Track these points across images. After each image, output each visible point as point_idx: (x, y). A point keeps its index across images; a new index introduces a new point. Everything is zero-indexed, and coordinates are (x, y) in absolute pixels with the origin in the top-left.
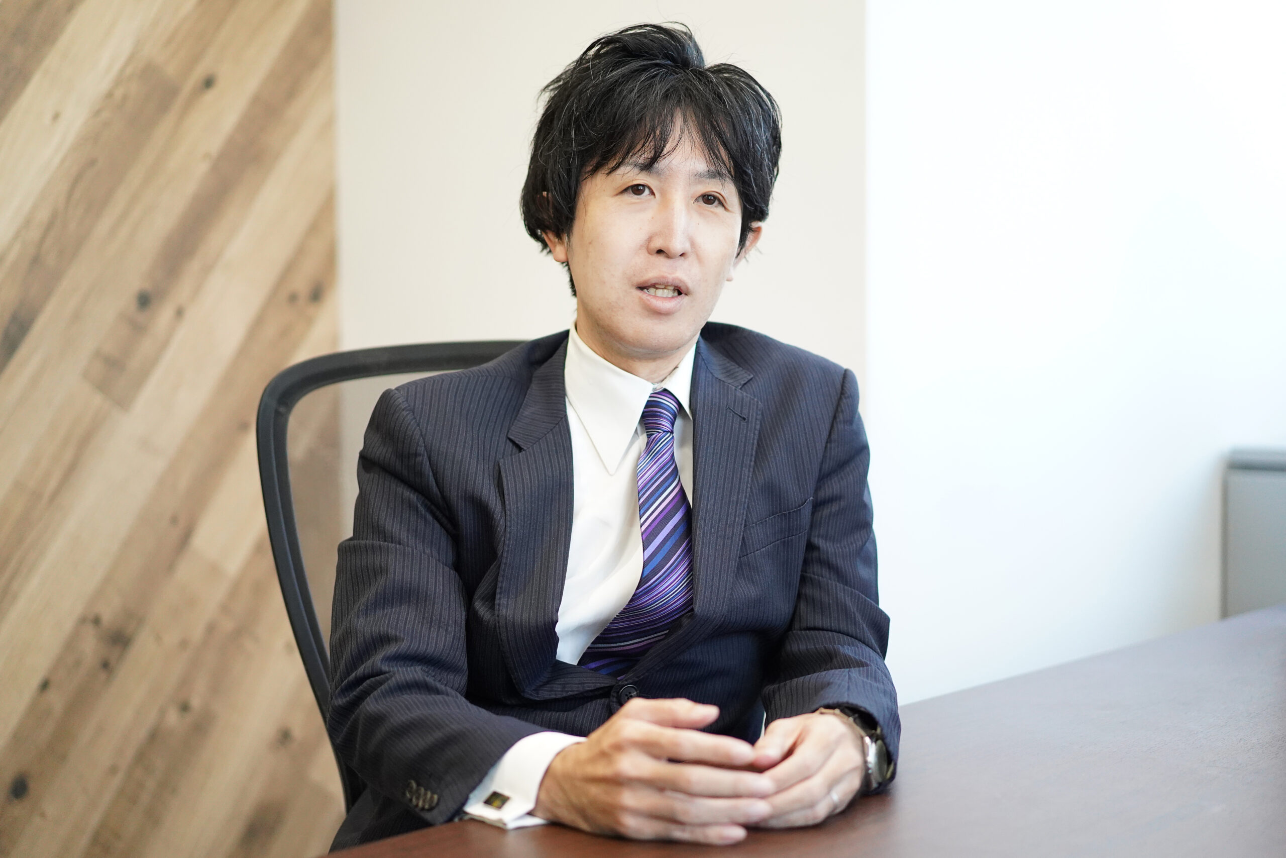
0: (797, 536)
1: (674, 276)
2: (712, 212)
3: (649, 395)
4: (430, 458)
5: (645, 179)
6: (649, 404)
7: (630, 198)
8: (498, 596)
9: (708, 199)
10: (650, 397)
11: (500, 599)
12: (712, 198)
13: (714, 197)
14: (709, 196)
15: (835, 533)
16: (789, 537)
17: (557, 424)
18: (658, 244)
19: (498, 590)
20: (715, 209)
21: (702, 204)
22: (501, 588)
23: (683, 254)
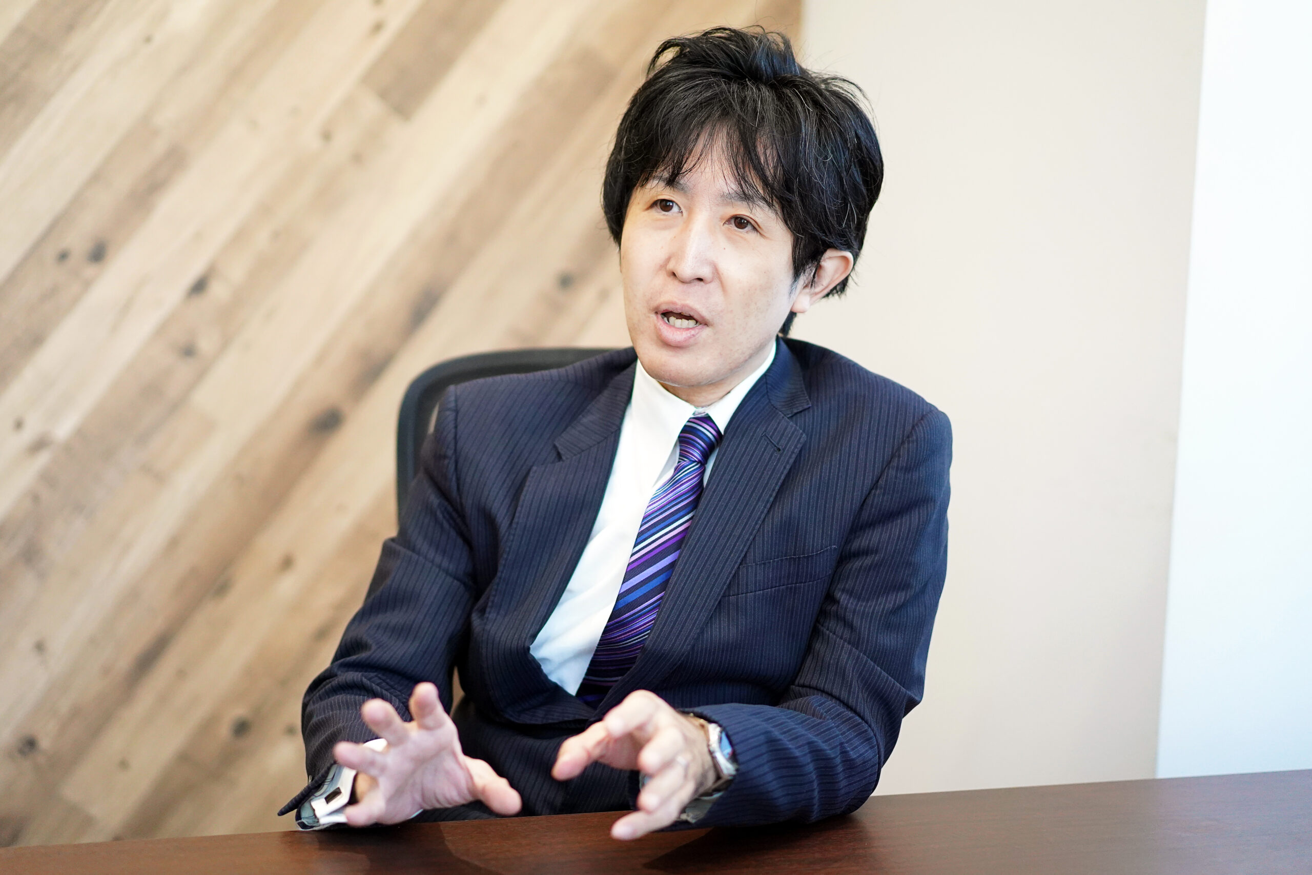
0: (807, 584)
1: (683, 302)
2: (742, 237)
3: (687, 420)
4: (456, 462)
5: (673, 195)
6: (686, 429)
7: (657, 213)
8: (488, 610)
9: (740, 222)
10: (689, 421)
11: (490, 613)
12: (746, 222)
13: (748, 222)
14: (742, 219)
15: (862, 590)
16: (796, 583)
17: (606, 438)
18: (671, 266)
19: (490, 604)
20: (747, 234)
21: (733, 226)
22: (493, 602)
23: (700, 280)
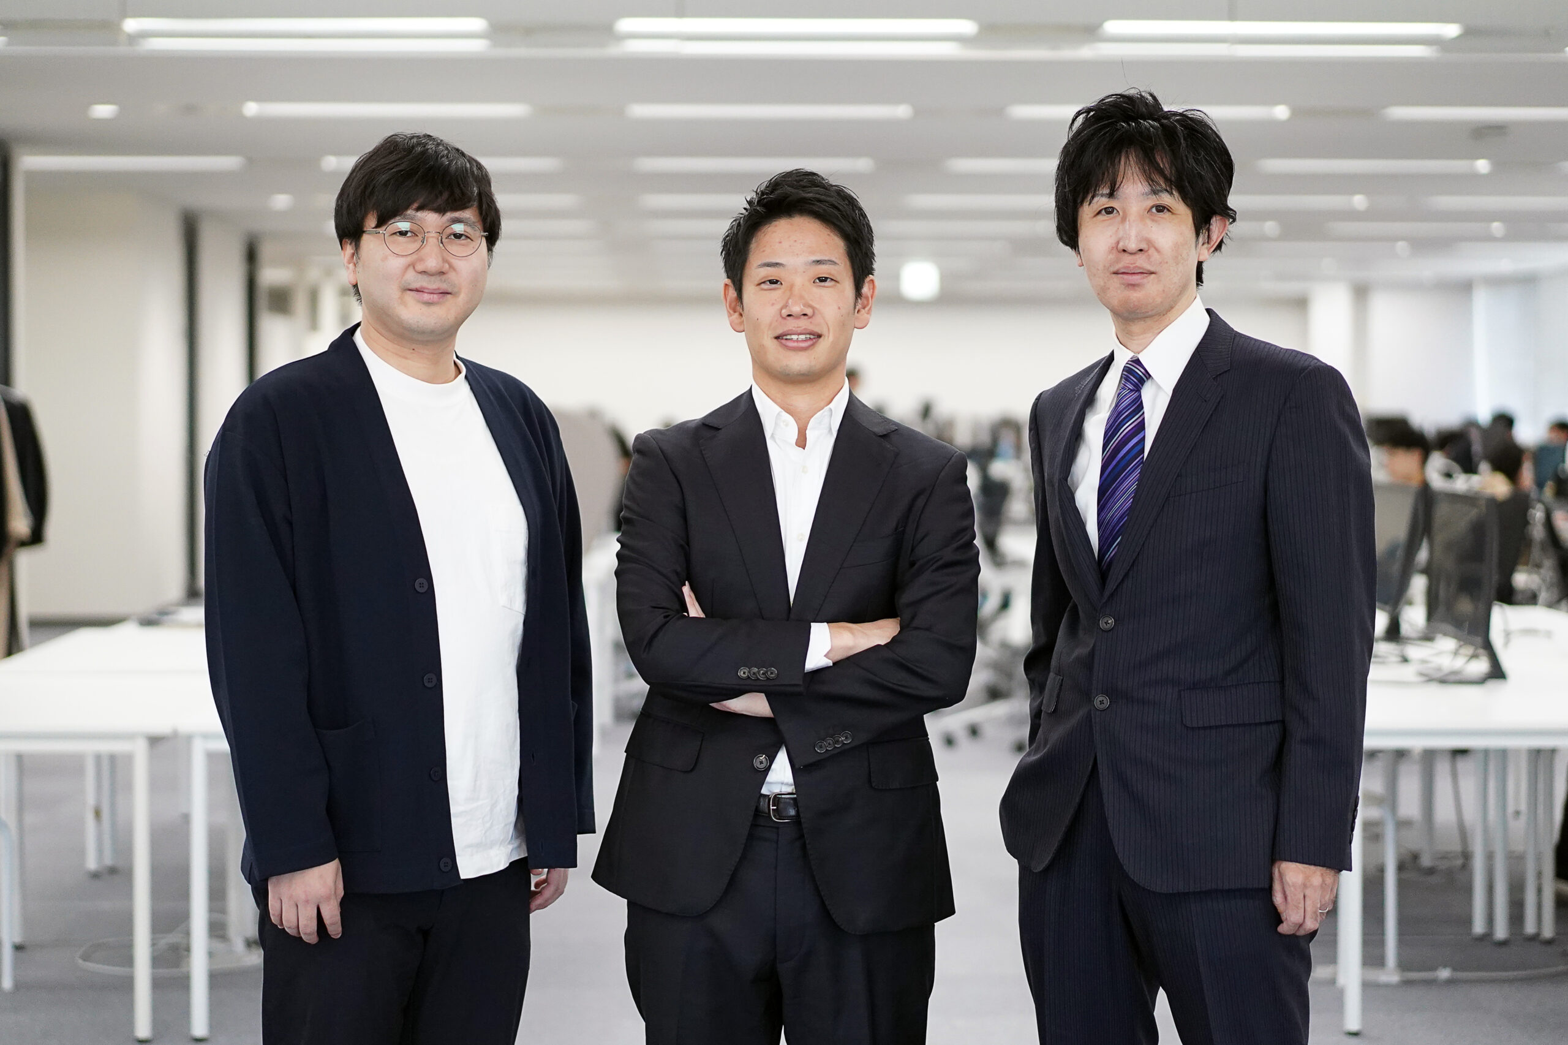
2: (1163, 218)
5: (1111, 203)
7: (1104, 217)
12: (1162, 207)
20: (1165, 215)
21: (1154, 213)
23: (1141, 250)
